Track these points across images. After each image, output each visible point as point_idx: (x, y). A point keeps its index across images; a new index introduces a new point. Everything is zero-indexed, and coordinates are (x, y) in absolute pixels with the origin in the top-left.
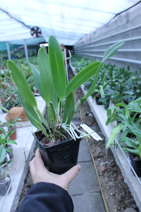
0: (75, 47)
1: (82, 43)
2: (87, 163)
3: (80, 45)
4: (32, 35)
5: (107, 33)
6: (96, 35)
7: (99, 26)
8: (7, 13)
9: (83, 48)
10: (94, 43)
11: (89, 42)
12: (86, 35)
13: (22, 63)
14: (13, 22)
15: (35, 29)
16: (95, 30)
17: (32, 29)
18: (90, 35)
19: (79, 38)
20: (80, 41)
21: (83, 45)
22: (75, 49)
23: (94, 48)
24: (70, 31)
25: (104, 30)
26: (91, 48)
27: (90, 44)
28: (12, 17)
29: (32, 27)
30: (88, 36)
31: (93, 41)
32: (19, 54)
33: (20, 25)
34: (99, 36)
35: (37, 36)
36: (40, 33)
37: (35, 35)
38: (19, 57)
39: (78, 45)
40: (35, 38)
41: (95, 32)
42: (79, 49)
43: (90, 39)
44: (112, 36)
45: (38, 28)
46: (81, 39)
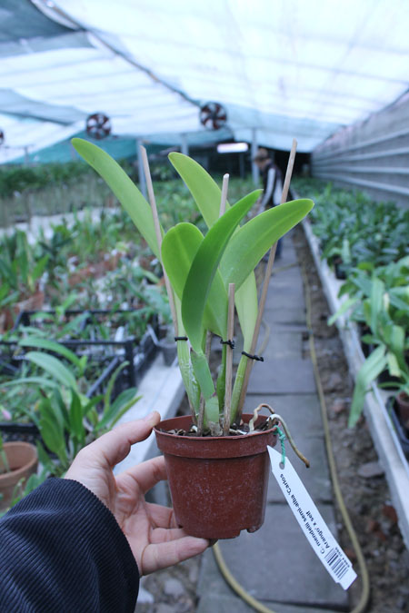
0: (315, 157)
1: (334, 147)
2: (307, 397)
3: (329, 153)
4: (204, 122)
5: (391, 126)
6: (369, 129)
7: (375, 108)
8: (148, 72)
9: (336, 159)
10: (364, 150)
11: (352, 147)
12: (344, 127)
13: (176, 191)
14: (160, 90)
15: (212, 108)
16: (365, 116)
17: (205, 109)
18: (355, 128)
19: (326, 134)
20: (329, 142)
21: (337, 151)
22: (316, 163)
23: (362, 162)
24: (302, 116)
25: (387, 119)
26: (354, 163)
27: (353, 151)
28: (157, 80)
29: (203, 104)
30: (350, 130)
31: (360, 144)
32: (163, 168)
33: (175, 98)
34: (375, 133)
35: (216, 127)
36: (224, 118)
37: (210, 124)
38: (164, 176)
39: (324, 150)
40: (209, 130)
41: (365, 123)
42: (326, 162)
43: (354, 139)
44: (402, 137)
45: (218, 107)
46: (331, 136)
